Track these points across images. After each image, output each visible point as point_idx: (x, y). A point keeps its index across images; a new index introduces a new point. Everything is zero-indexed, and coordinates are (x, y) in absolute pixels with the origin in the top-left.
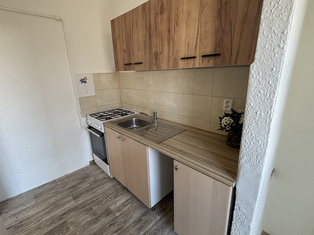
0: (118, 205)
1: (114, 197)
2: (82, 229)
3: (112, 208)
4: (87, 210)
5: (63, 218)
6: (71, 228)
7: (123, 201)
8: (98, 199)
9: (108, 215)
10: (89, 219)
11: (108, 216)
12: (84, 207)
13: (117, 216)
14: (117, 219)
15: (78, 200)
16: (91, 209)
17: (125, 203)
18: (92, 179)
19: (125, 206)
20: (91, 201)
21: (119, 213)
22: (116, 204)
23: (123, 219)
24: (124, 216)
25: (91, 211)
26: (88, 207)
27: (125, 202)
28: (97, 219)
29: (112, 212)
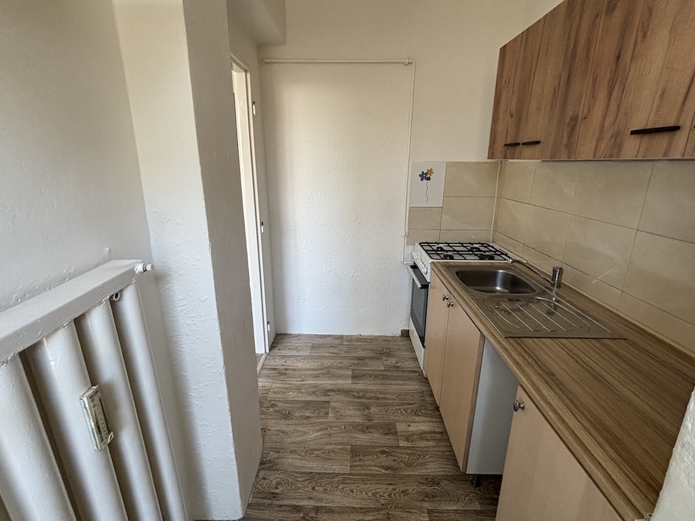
0: (411, 429)
1: (412, 411)
2: (343, 427)
3: (401, 427)
4: (363, 404)
5: (329, 395)
6: (331, 415)
7: (423, 428)
8: (384, 398)
9: (387, 434)
10: (357, 420)
11: (386, 437)
12: (359, 398)
13: (400, 445)
14: (398, 451)
15: (358, 382)
16: (368, 408)
17: (425, 435)
18: (393, 361)
19: (422, 439)
20: (373, 395)
21: (406, 442)
22: (409, 426)
23: (408, 457)
24: (413, 454)
25: (366, 410)
26: (365, 401)
27: (425, 433)
28: (367, 428)
29: (396, 433)
